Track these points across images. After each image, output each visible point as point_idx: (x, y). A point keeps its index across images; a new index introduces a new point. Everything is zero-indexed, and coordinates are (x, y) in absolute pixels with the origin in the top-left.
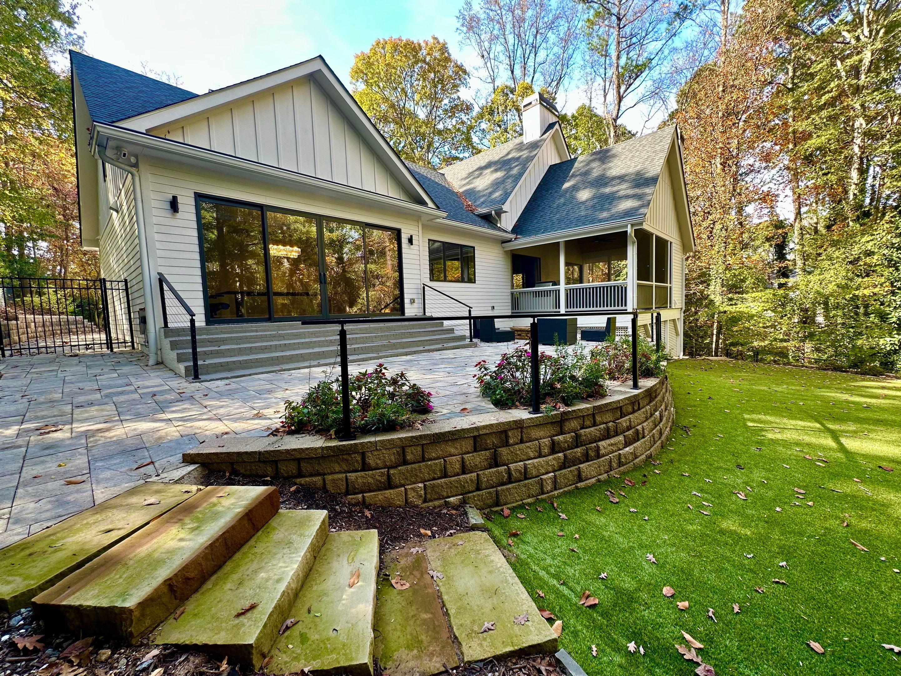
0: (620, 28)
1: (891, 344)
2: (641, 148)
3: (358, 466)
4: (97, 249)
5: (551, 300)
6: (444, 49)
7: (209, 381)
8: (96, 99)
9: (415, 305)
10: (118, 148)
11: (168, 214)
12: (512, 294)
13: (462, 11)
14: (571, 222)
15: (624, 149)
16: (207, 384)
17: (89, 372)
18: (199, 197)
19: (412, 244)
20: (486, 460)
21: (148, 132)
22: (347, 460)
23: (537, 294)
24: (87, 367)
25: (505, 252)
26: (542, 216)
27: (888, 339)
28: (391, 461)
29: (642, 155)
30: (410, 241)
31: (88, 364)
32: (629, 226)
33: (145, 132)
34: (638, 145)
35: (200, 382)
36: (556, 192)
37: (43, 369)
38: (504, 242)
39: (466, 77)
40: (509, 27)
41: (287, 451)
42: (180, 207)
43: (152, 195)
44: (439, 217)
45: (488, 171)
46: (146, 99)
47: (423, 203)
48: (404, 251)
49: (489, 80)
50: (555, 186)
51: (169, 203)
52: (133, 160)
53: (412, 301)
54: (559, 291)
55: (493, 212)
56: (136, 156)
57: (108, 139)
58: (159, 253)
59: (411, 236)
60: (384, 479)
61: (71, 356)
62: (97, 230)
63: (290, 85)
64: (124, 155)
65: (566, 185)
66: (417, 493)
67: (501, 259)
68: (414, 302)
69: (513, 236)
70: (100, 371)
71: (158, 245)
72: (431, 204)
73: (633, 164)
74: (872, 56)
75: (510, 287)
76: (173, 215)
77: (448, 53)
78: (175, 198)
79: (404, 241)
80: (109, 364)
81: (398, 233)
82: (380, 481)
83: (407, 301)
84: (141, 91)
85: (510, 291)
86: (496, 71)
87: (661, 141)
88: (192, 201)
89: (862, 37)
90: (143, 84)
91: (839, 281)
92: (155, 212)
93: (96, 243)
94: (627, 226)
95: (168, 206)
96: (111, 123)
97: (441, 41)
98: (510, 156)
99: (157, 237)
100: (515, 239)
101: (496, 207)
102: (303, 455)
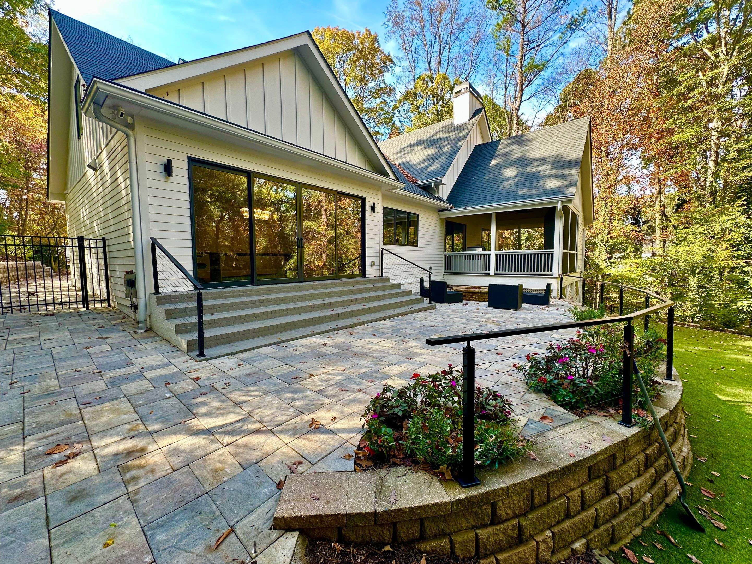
0: (524, 34)
1: (748, 306)
2: (560, 135)
3: (487, 520)
4: (64, 202)
5: (481, 262)
6: (375, 40)
7: (215, 358)
8: (82, 57)
9: (374, 267)
10: (115, 107)
11: (161, 176)
12: (445, 256)
13: (389, 9)
14: (503, 196)
15: (544, 134)
16: (215, 362)
17: (76, 341)
18: (192, 161)
19: (374, 212)
20: (600, 489)
21: (147, 93)
22: (476, 514)
23: (468, 257)
24: (70, 332)
25: (441, 219)
26: (474, 189)
27: (745, 302)
28: (521, 508)
29: (563, 141)
30: (373, 208)
31: (70, 327)
32: (560, 203)
33: (144, 92)
34: (557, 132)
35: (206, 360)
36: (485, 169)
37: (23, 336)
38: (441, 210)
39: (392, 65)
40: (427, 26)
41: (411, 510)
42: (175, 171)
43: (147, 158)
44: (396, 188)
45: (418, 148)
46: (128, 61)
47: (386, 174)
48: (367, 217)
49: (410, 69)
50: (483, 163)
51: (163, 166)
52: (129, 120)
53: (372, 264)
54: (489, 255)
55: (433, 184)
56: (132, 116)
57: (107, 97)
58: (152, 217)
59: (374, 204)
60: (515, 534)
61: (47, 315)
62: (65, 185)
63: (278, 57)
64: (122, 115)
65: (493, 162)
66: (547, 544)
67: (438, 225)
68: (374, 264)
69: (449, 206)
70: (87, 340)
71: (151, 209)
72: (392, 176)
73: (555, 149)
74: (729, 71)
75: (443, 250)
76: (167, 178)
77: (378, 44)
78: (169, 161)
79: (368, 209)
80: (93, 328)
81: (363, 200)
82: (512, 537)
83: (368, 264)
84: (122, 54)
85: (443, 253)
86: (416, 62)
87: (578, 130)
88: (185, 165)
89: (721, 54)
90: (122, 47)
91: (704, 253)
92: (149, 175)
93: (63, 196)
94: (557, 203)
95: (162, 169)
96: (111, 81)
97: (373, 34)
98: (437, 137)
99: (150, 200)
100: (451, 208)
101: (436, 179)
102: (430, 514)
